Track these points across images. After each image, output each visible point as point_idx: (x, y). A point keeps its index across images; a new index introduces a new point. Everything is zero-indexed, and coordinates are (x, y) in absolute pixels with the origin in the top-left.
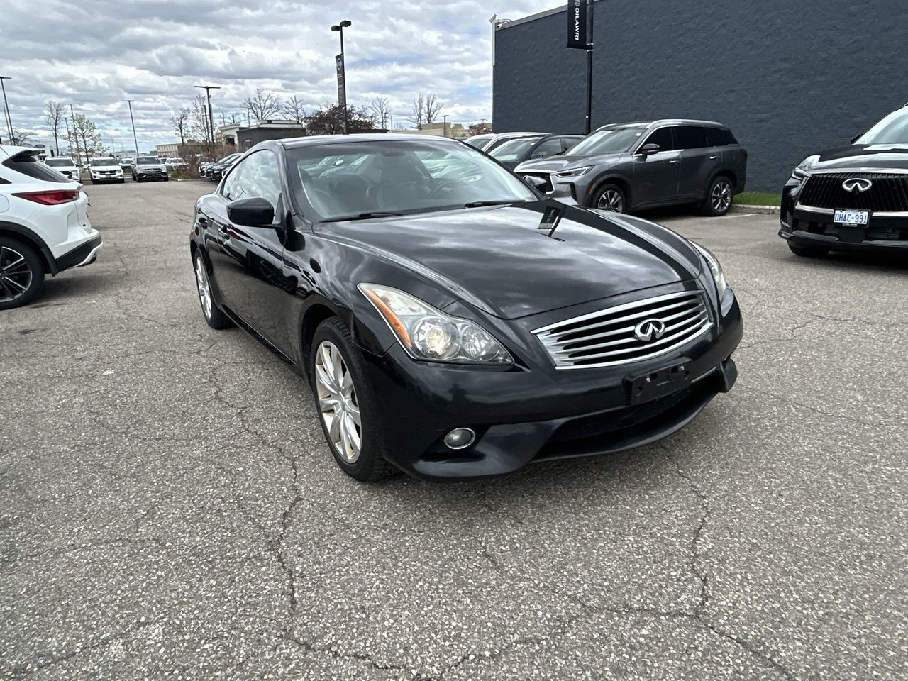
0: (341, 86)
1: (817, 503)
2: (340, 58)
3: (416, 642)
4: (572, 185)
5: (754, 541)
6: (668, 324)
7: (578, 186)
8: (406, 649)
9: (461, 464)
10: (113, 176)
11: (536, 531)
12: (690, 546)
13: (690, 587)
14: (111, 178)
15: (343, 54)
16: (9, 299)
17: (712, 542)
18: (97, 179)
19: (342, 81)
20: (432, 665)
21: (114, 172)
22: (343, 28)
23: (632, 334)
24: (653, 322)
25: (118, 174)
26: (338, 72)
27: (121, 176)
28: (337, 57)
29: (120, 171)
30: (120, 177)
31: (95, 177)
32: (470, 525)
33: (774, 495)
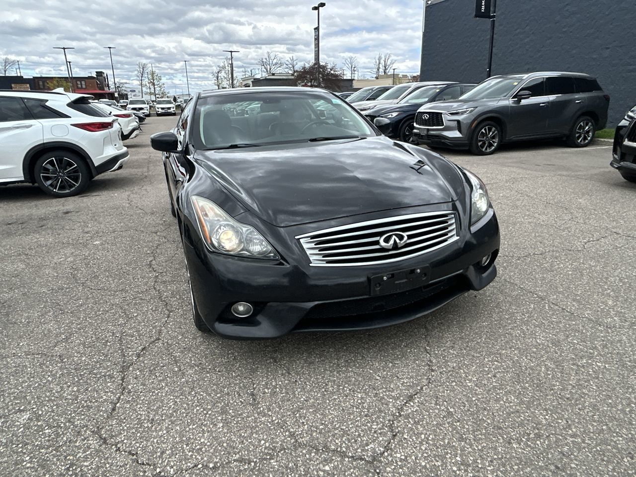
0: (317, 49)
1: (521, 386)
2: (317, 29)
3: (171, 449)
4: (458, 122)
5: (452, 410)
6: (410, 237)
7: (463, 122)
8: (163, 453)
9: (245, 327)
10: (169, 111)
11: (296, 381)
12: (399, 407)
13: (381, 439)
14: (168, 112)
15: (318, 27)
16: (67, 191)
17: (418, 406)
18: (159, 112)
19: (317, 45)
20: (172, 467)
21: (169, 108)
22: (320, 8)
23: (377, 243)
24: (395, 235)
25: (172, 110)
26: (315, 39)
27: (174, 111)
28: (315, 29)
29: (173, 108)
30: (173, 112)
31: (158, 111)
32: (254, 371)
33: (489, 376)
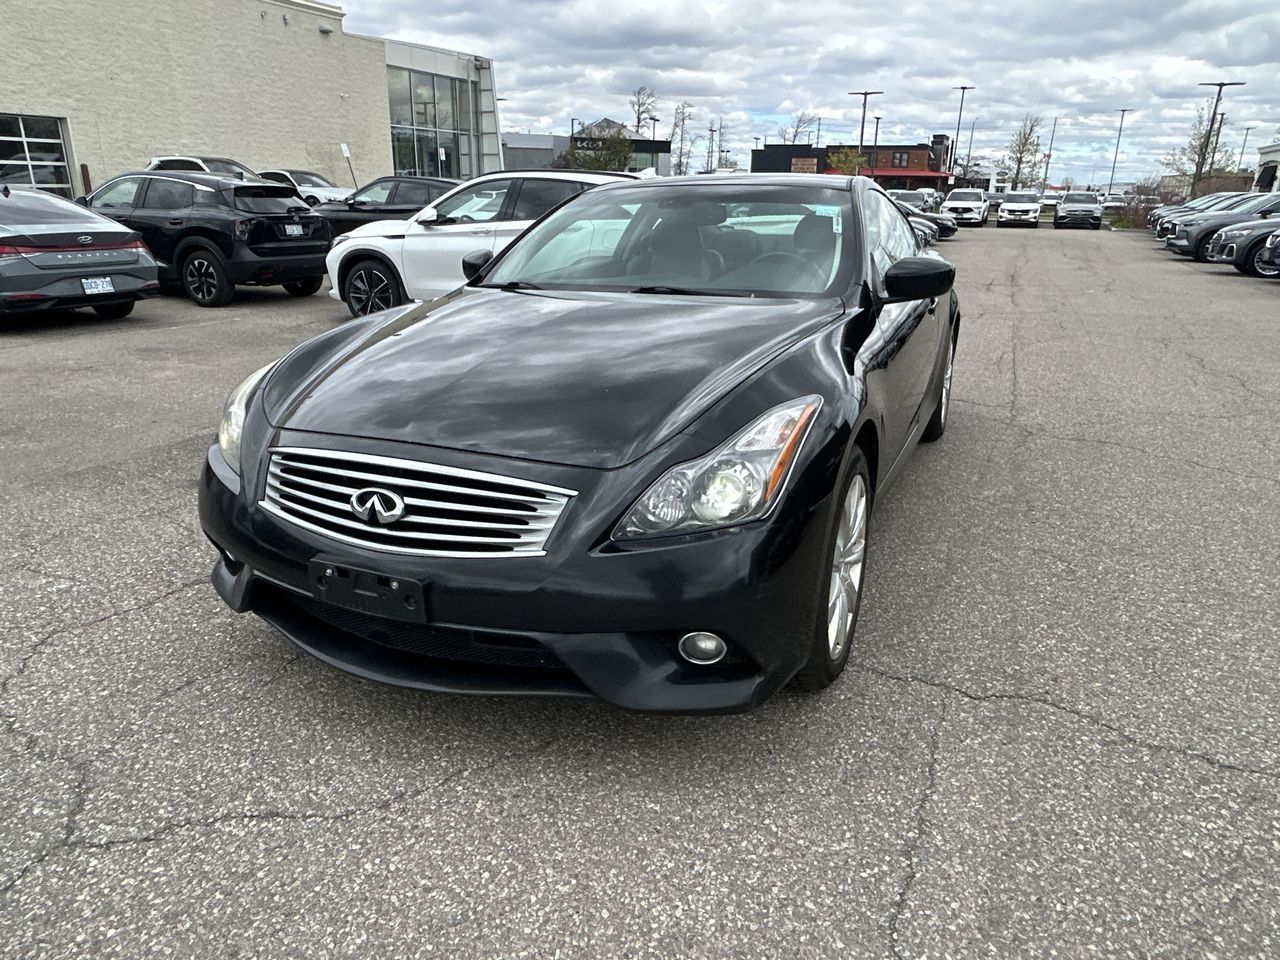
6: (410, 510)
10: (1023, 217)
14: (1020, 220)
18: (1003, 220)
21: (1026, 212)
23: (346, 499)
24: (381, 494)
25: (1031, 215)
27: (1035, 218)
29: (1035, 211)
30: (1033, 220)
31: (1001, 217)
